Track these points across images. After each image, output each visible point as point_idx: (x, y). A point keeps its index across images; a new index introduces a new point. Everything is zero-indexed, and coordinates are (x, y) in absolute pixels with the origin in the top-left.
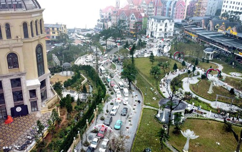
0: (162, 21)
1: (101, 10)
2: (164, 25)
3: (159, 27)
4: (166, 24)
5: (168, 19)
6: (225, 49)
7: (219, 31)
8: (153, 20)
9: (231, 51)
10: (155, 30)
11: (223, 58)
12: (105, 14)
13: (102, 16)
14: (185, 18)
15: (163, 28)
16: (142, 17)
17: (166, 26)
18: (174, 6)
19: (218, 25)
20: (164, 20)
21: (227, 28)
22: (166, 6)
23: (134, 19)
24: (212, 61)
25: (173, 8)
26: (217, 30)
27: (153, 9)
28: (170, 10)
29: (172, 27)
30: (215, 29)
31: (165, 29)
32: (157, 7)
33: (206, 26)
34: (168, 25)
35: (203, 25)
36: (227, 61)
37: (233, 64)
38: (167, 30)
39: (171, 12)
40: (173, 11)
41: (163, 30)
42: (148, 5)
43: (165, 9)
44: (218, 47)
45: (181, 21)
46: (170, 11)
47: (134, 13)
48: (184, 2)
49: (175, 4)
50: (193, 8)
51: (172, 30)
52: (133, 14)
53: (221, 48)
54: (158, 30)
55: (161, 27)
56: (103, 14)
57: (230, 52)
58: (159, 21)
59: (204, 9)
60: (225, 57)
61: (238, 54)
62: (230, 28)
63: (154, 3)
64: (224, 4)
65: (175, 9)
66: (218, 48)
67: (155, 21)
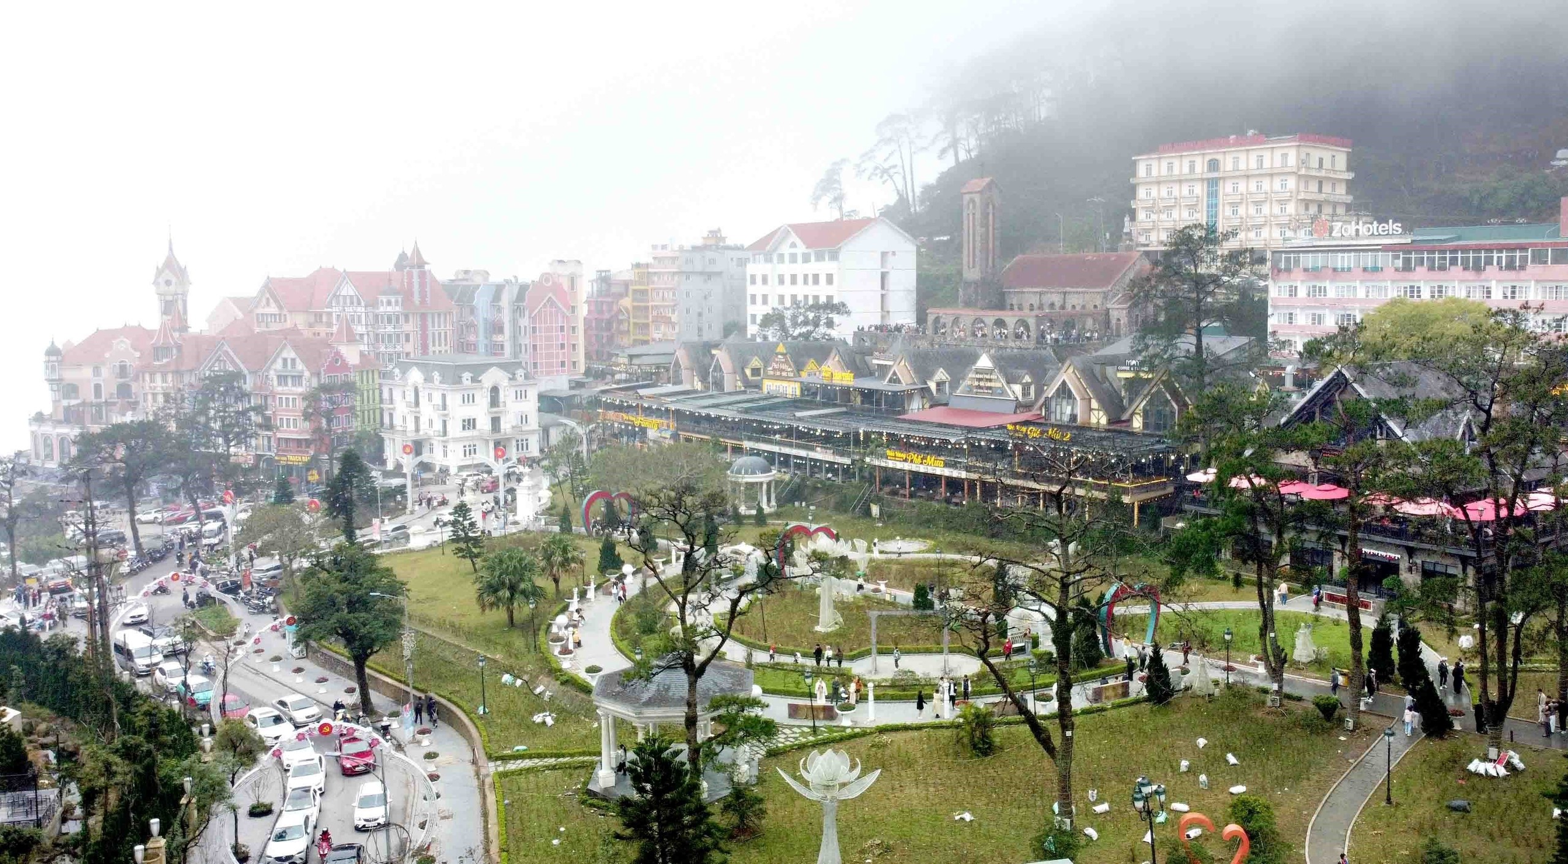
0: (467, 375)
1: (53, 351)
2: (483, 399)
3: (459, 411)
4: (495, 390)
5: (503, 366)
6: (821, 454)
7: (769, 386)
8: (415, 376)
9: (849, 455)
10: (438, 426)
11: (820, 497)
12: (87, 372)
13: (71, 390)
14: (583, 370)
15: (481, 412)
16: (345, 366)
17: (494, 402)
18: (518, 310)
19: (756, 362)
20: (477, 371)
21: (799, 368)
22: (472, 311)
23: (297, 379)
24: (777, 515)
25: (514, 322)
26: (758, 386)
27: (408, 327)
28: (500, 330)
29: (531, 405)
30: (748, 384)
31: (495, 422)
32: (424, 317)
33: (704, 379)
34: (507, 395)
35: (685, 374)
36: (842, 507)
37: (875, 510)
38: (506, 426)
39: (505, 338)
40: (514, 338)
41: (484, 424)
42: (374, 304)
43: (471, 326)
44: (786, 450)
45: (566, 386)
46: (499, 338)
47: (296, 348)
48: (566, 286)
49: (520, 297)
50: (609, 323)
51: (534, 423)
52: (289, 354)
53: (803, 453)
54: (455, 429)
55: (469, 412)
56: (70, 375)
57: (847, 461)
58: (452, 375)
59: (668, 322)
60: (828, 488)
61: (883, 463)
62: (811, 365)
63: (408, 295)
64: (751, 290)
65: (524, 322)
66: (787, 456)
67: (428, 379)
